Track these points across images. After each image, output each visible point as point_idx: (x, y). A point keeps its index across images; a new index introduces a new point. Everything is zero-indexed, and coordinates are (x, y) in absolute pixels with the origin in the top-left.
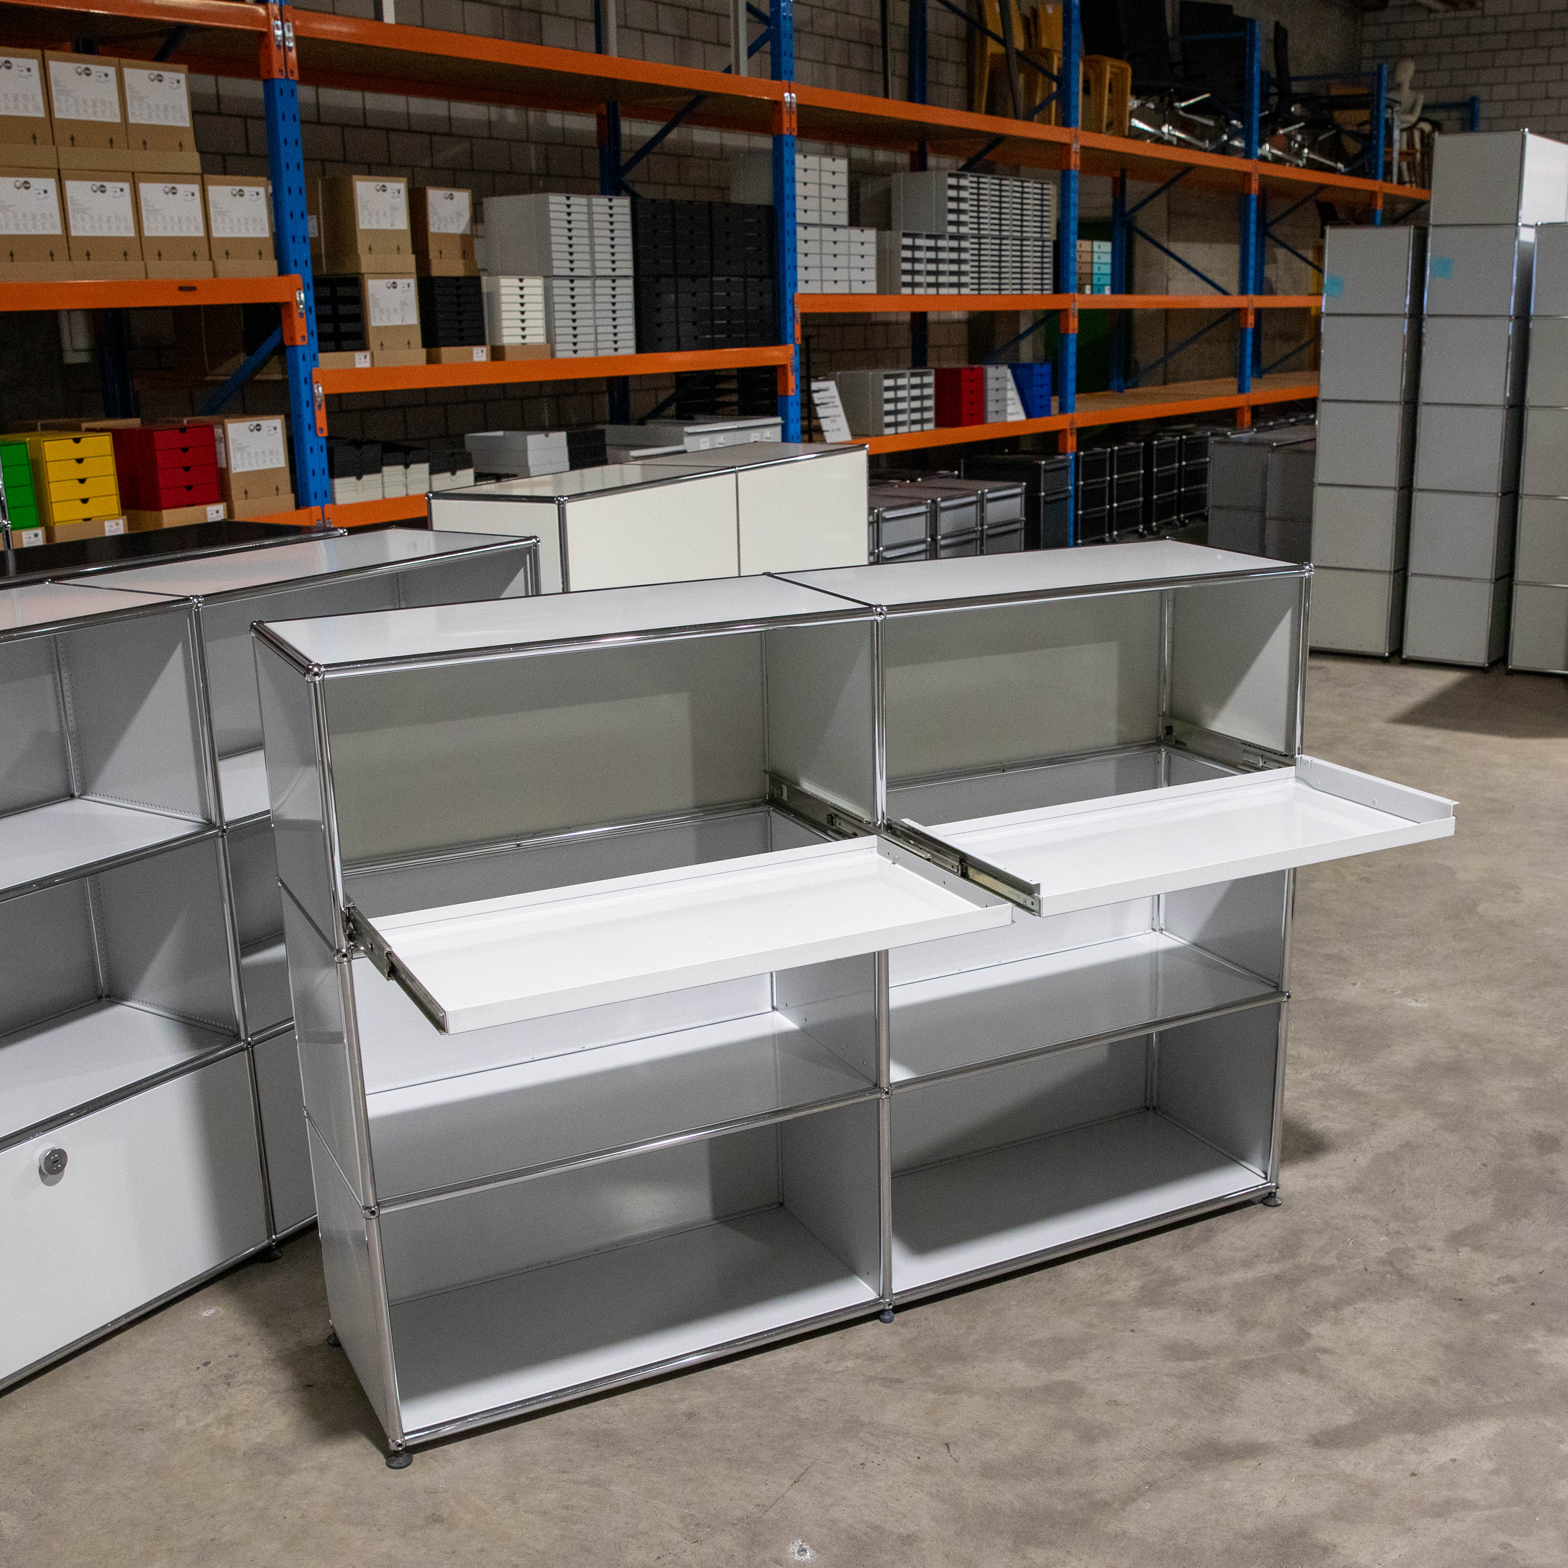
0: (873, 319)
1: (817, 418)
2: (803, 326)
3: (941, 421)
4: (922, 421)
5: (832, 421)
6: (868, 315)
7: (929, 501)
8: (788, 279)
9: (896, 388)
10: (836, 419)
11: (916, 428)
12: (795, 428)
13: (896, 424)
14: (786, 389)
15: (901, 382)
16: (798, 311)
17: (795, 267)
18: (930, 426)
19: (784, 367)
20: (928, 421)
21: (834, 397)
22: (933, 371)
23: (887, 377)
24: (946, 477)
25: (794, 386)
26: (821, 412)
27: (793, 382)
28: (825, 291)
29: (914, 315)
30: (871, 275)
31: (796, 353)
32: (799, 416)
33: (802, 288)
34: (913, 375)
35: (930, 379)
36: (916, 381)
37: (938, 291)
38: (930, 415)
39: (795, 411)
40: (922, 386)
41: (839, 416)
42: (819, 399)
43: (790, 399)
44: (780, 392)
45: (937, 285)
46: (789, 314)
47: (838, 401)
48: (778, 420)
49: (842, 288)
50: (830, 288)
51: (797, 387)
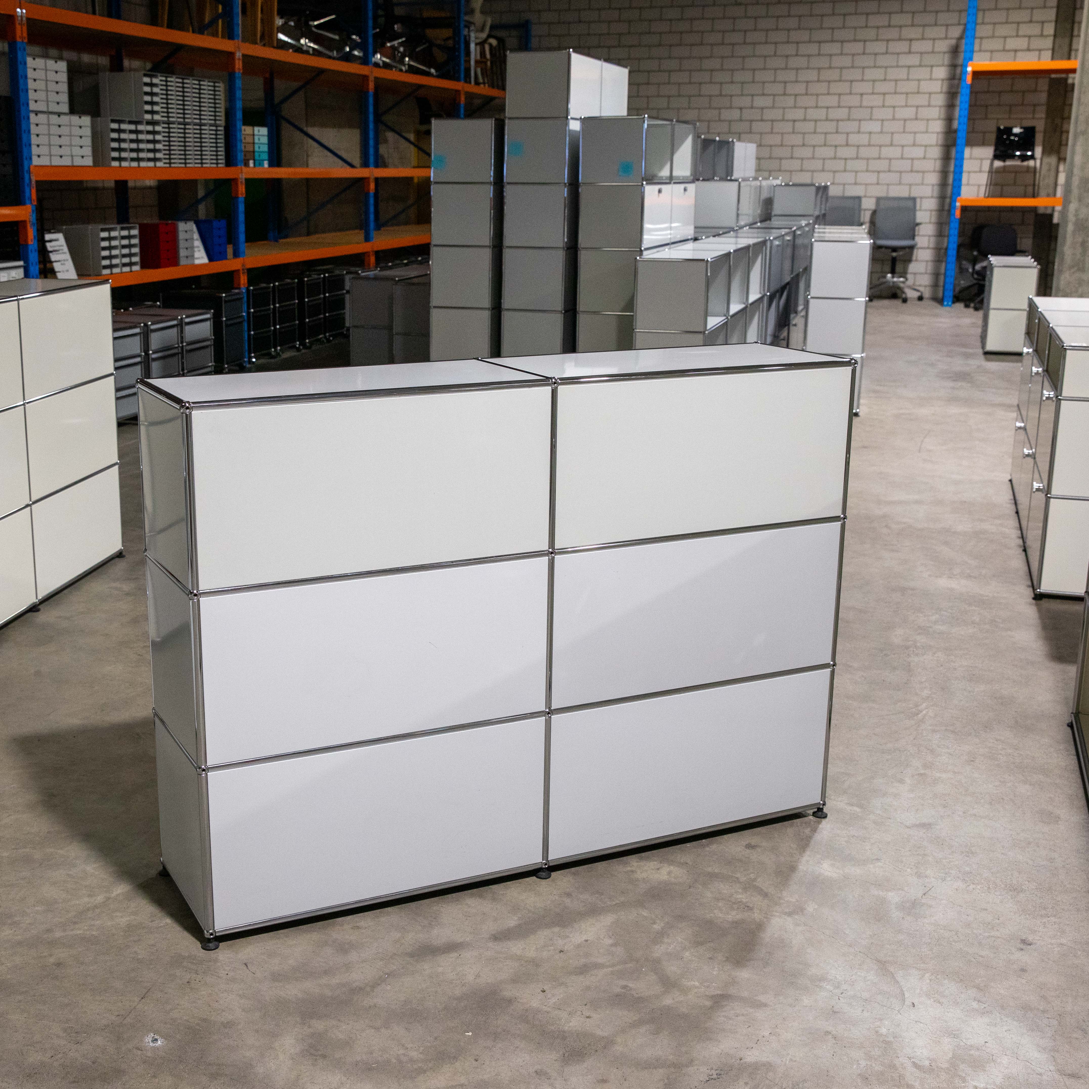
1: (51, 262)
2: (38, 191)
3: (145, 264)
4: (131, 264)
5: (62, 264)
7: (142, 325)
8: (25, 154)
9: (110, 239)
10: (65, 262)
11: (126, 269)
12: (35, 269)
13: (111, 266)
14: (26, 240)
15: (113, 234)
16: (34, 179)
17: (30, 145)
18: (136, 268)
19: (24, 222)
20: (135, 264)
21: (62, 246)
22: (138, 226)
23: (103, 230)
24: (151, 306)
25: (32, 237)
26: (53, 257)
27: (31, 233)
28: (53, 164)
29: (117, 182)
30: (88, 151)
31: (33, 211)
32: (37, 260)
33: (36, 161)
34: (123, 229)
35: (135, 232)
36: (125, 233)
37: (139, 164)
38: (136, 259)
39: (34, 257)
40: (129, 237)
41: (67, 260)
42: (51, 247)
43: (30, 248)
44: (22, 242)
45: (138, 160)
46: (27, 180)
47: (65, 249)
48: (21, 263)
49: (66, 162)
50: (57, 162)
51: (35, 237)
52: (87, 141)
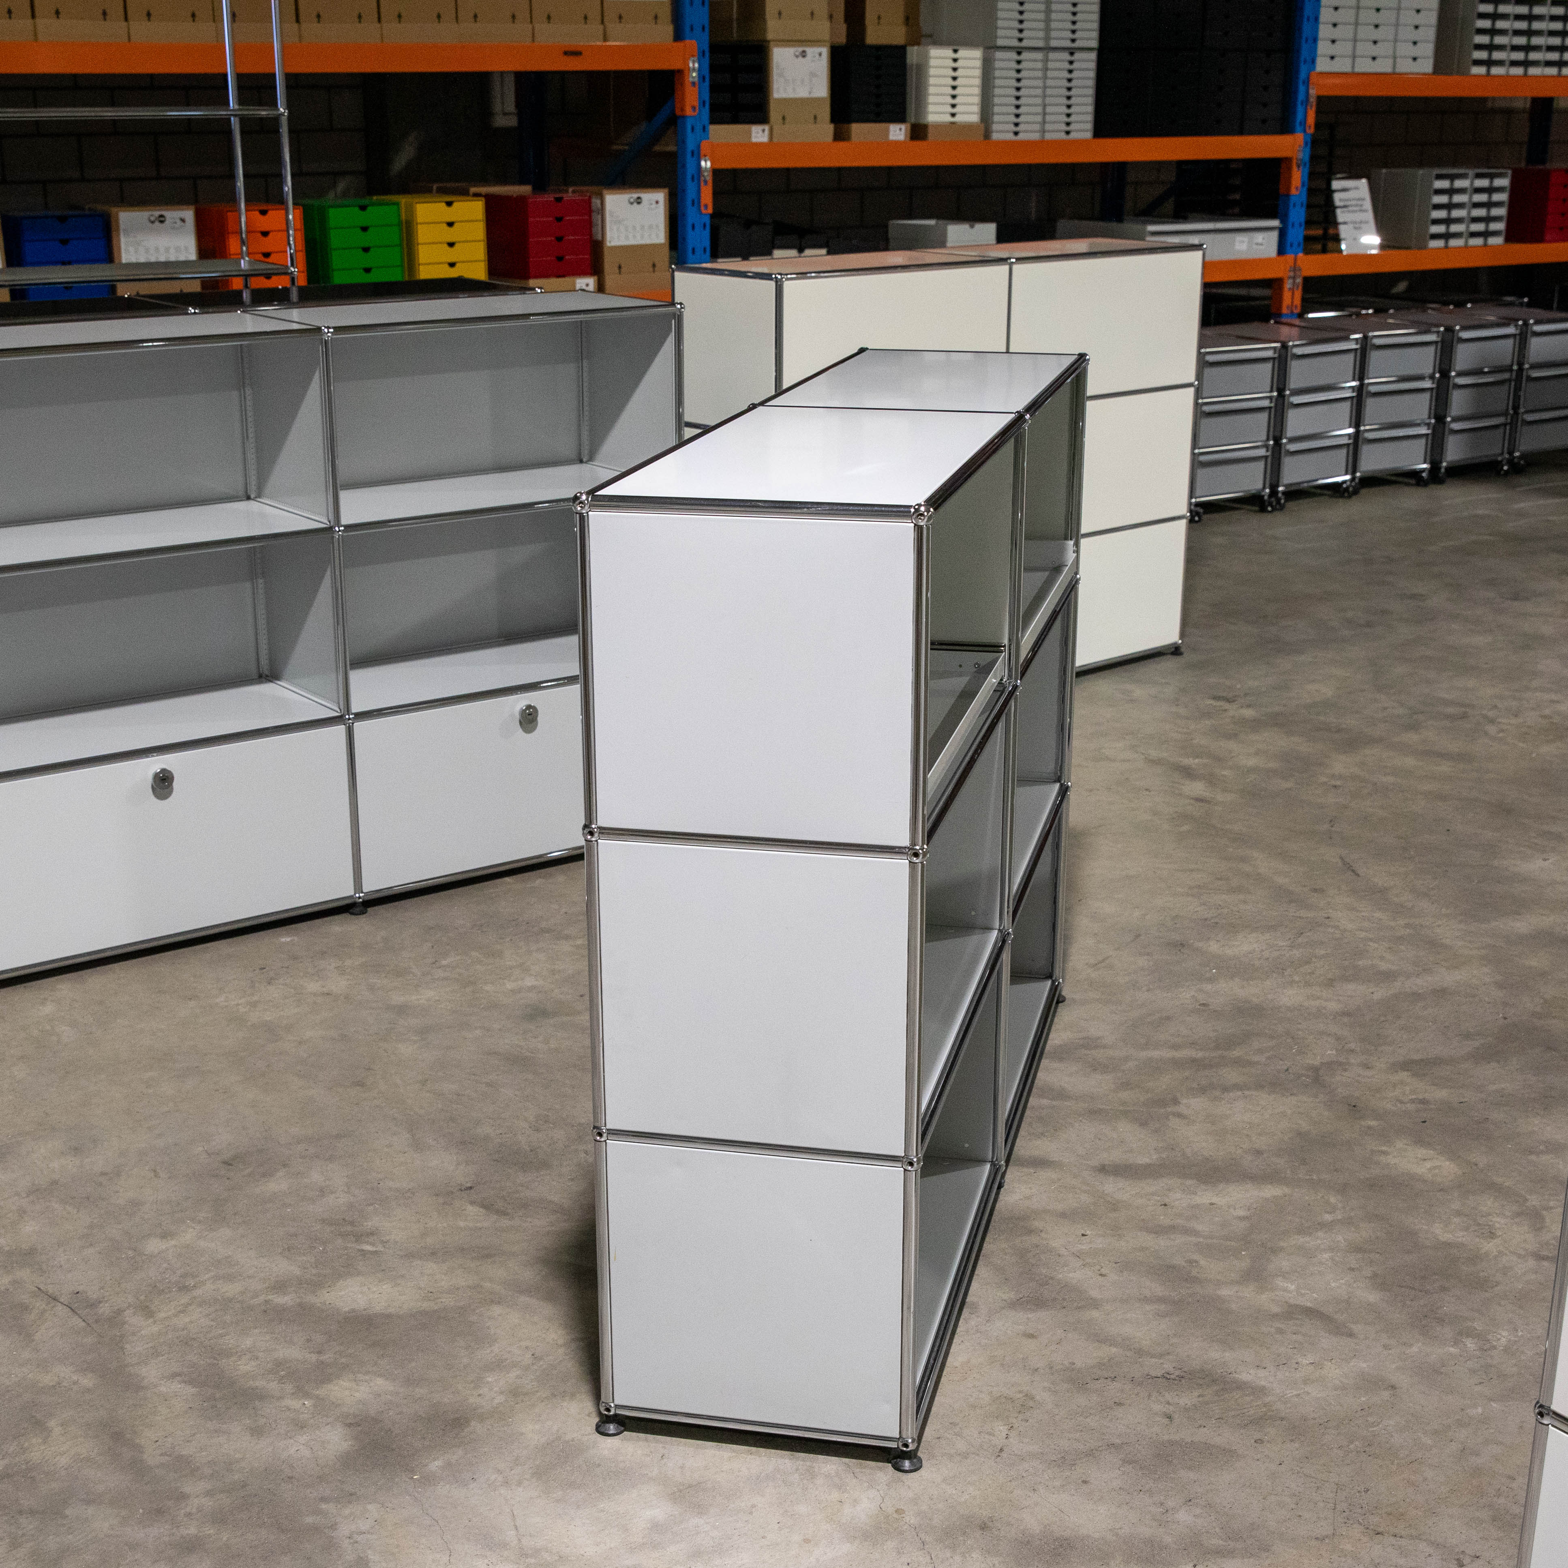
0: (1489, 104)
1: (1336, 224)
2: (1318, 112)
3: (1513, 235)
4: (1486, 234)
5: (1355, 228)
6: (1483, 100)
7: (1442, 329)
8: (1304, 53)
9: (1451, 192)
10: (1362, 225)
11: (1478, 241)
12: (1297, 234)
13: (1447, 236)
14: (1289, 188)
15: (1459, 184)
16: (1313, 92)
17: (1315, 40)
18: (1496, 241)
19: (1288, 160)
20: (1495, 233)
21: (1363, 199)
22: (1510, 172)
23: (1440, 177)
25: (1299, 184)
26: (1341, 216)
27: (1298, 179)
28: (1357, 70)
29: (1535, 100)
30: (1427, 50)
31: (1306, 144)
32: (1303, 220)
33: (1322, 65)
34: (1479, 176)
35: (1503, 182)
36: (1484, 183)
37: (1526, 71)
38: (1500, 226)
39: (1298, 214)
40: (1490, 190)
41: (1367, 222)
42: (1341, 200)
43: (1293, 200)
44: (1282, 191)
45: (1526, 64)
46: (1301, 96)
47: (1368, 204)
48: (1276, 223)
49: (1383, 66)
50: (1364, 66)
51: (1303, 185)
52: (1429, 34)
